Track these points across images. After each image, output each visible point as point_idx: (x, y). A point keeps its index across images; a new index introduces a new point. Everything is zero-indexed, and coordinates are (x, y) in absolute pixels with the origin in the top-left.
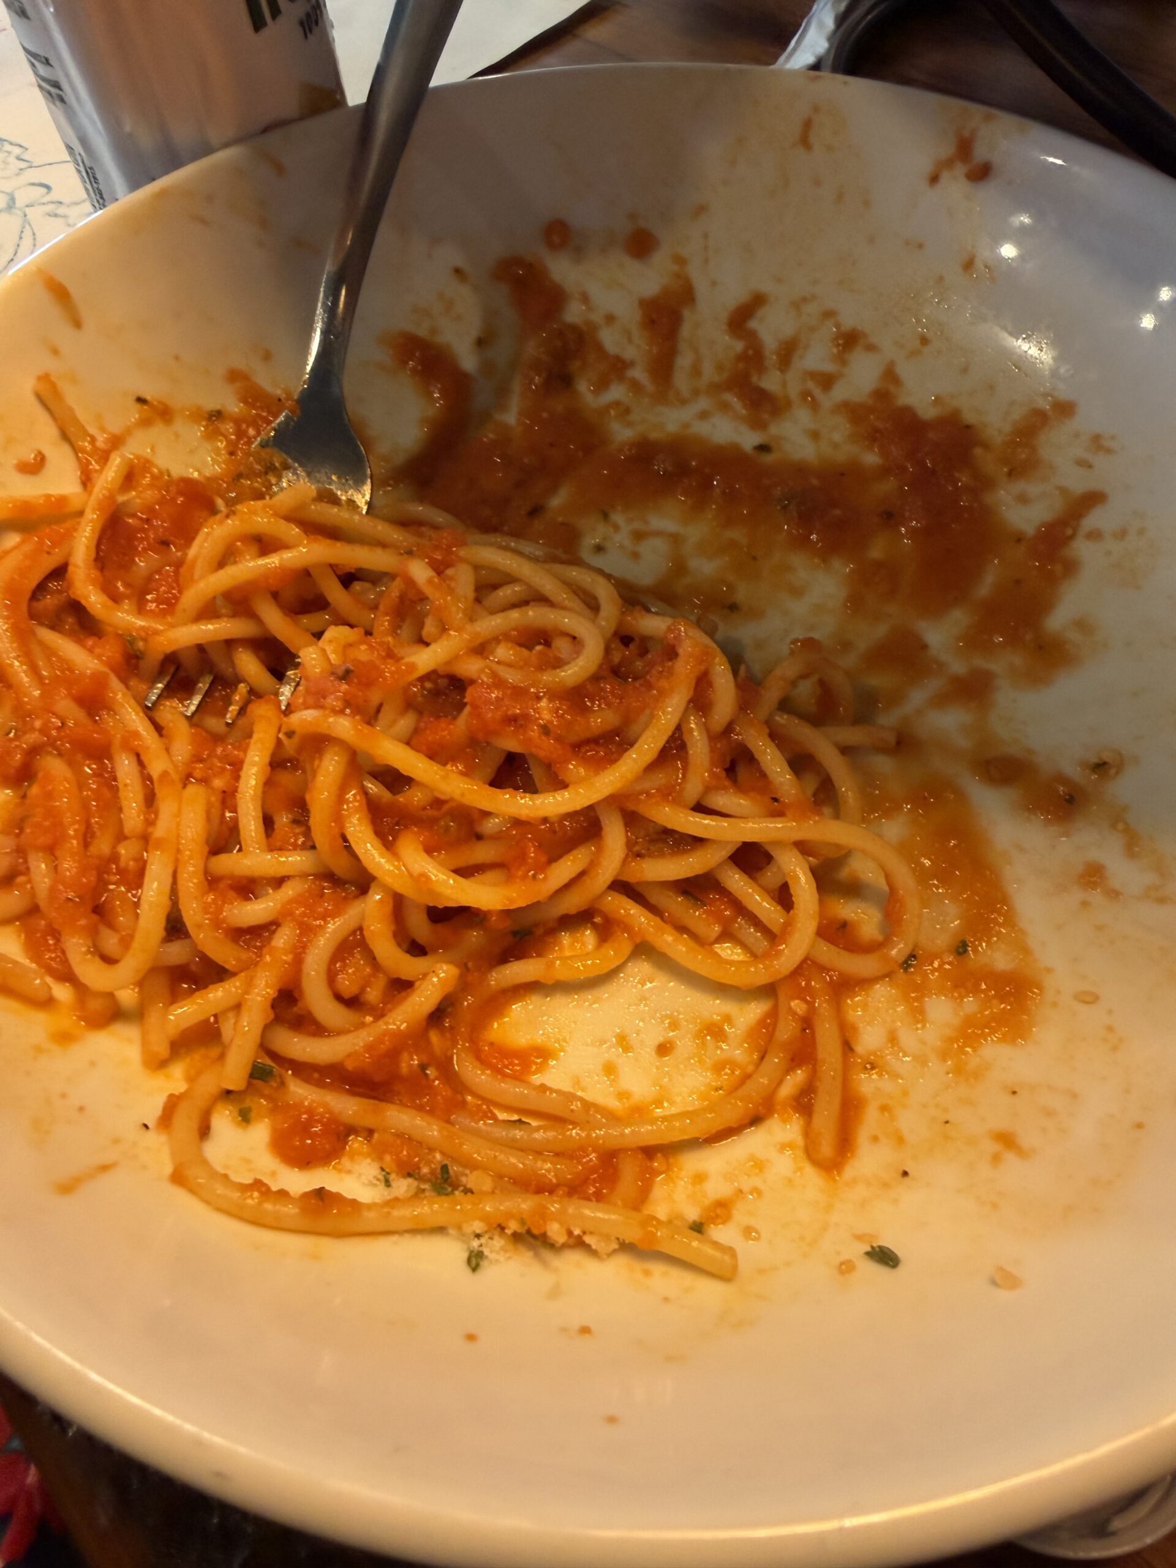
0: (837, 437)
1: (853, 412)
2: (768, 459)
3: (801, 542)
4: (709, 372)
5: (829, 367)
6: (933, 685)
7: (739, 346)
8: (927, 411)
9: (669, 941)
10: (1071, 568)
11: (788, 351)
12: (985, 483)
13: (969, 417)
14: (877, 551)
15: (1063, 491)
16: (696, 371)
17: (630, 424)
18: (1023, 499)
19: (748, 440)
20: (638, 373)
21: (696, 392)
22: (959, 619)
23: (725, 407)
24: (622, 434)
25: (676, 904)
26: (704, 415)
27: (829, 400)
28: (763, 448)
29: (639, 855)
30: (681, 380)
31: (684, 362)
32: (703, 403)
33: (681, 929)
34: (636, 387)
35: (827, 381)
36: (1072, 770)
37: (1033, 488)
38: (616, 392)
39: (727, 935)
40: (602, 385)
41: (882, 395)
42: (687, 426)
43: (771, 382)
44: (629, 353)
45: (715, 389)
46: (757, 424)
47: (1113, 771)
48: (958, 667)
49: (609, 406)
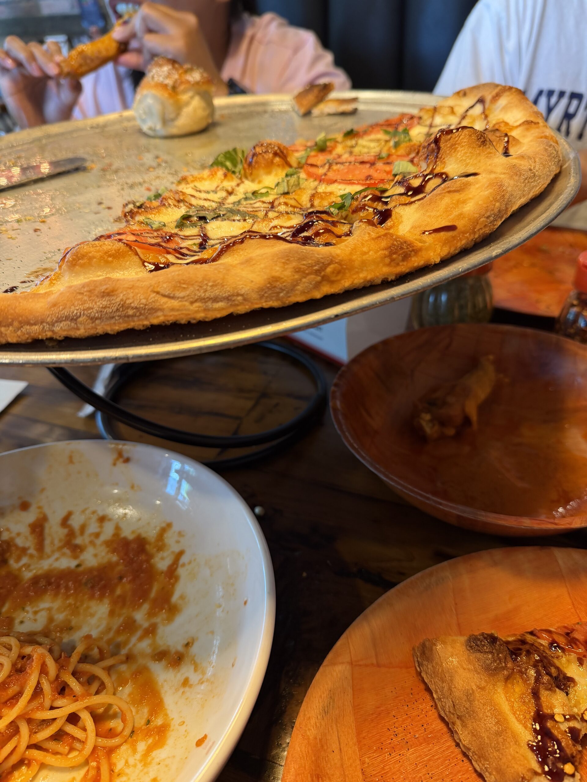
0: (103, 554)
1: (108, 543)
2: (81, 569)
3: (92, 597)
4: (57, 543)
5: (97, 530)
6: (139, 633)
7: (66, 531)
8: (131, 537)
9: (49, 759)
10: (177, 579)
11: (83, 528)
12: (150, 556)
13: (144, 535)
14: (118, 591)
15: (173, 552)
16: (52, 543)
17: (30, 571)
18: (163, 559)
19: (73, 564)
20: (32, 551)
21: (53, 552)
22: (146, 607)
23: (64, 554)
24: (28, 575)
25: (52, 745)
26: (57, 559)
27: (99, 542)
28: (78, 566)
29: (36, 733)
30: (48, 549)
31: (47, 542)
32: (57, 555)
33: (56, 753)
34: (31, 556)
35: (97, 535)
36: (180, 648)
37: (165, 554)
38: (25, 560)
39: (72, 749)
40: (18, 559)
41: (116, 535)
42: (51, 565)
43: (78, 541)
44: (27, 544)
45: (60, 548)
46: (76, 557)
47: (191, 645)
48: (146, 625)
49: (22, 567)
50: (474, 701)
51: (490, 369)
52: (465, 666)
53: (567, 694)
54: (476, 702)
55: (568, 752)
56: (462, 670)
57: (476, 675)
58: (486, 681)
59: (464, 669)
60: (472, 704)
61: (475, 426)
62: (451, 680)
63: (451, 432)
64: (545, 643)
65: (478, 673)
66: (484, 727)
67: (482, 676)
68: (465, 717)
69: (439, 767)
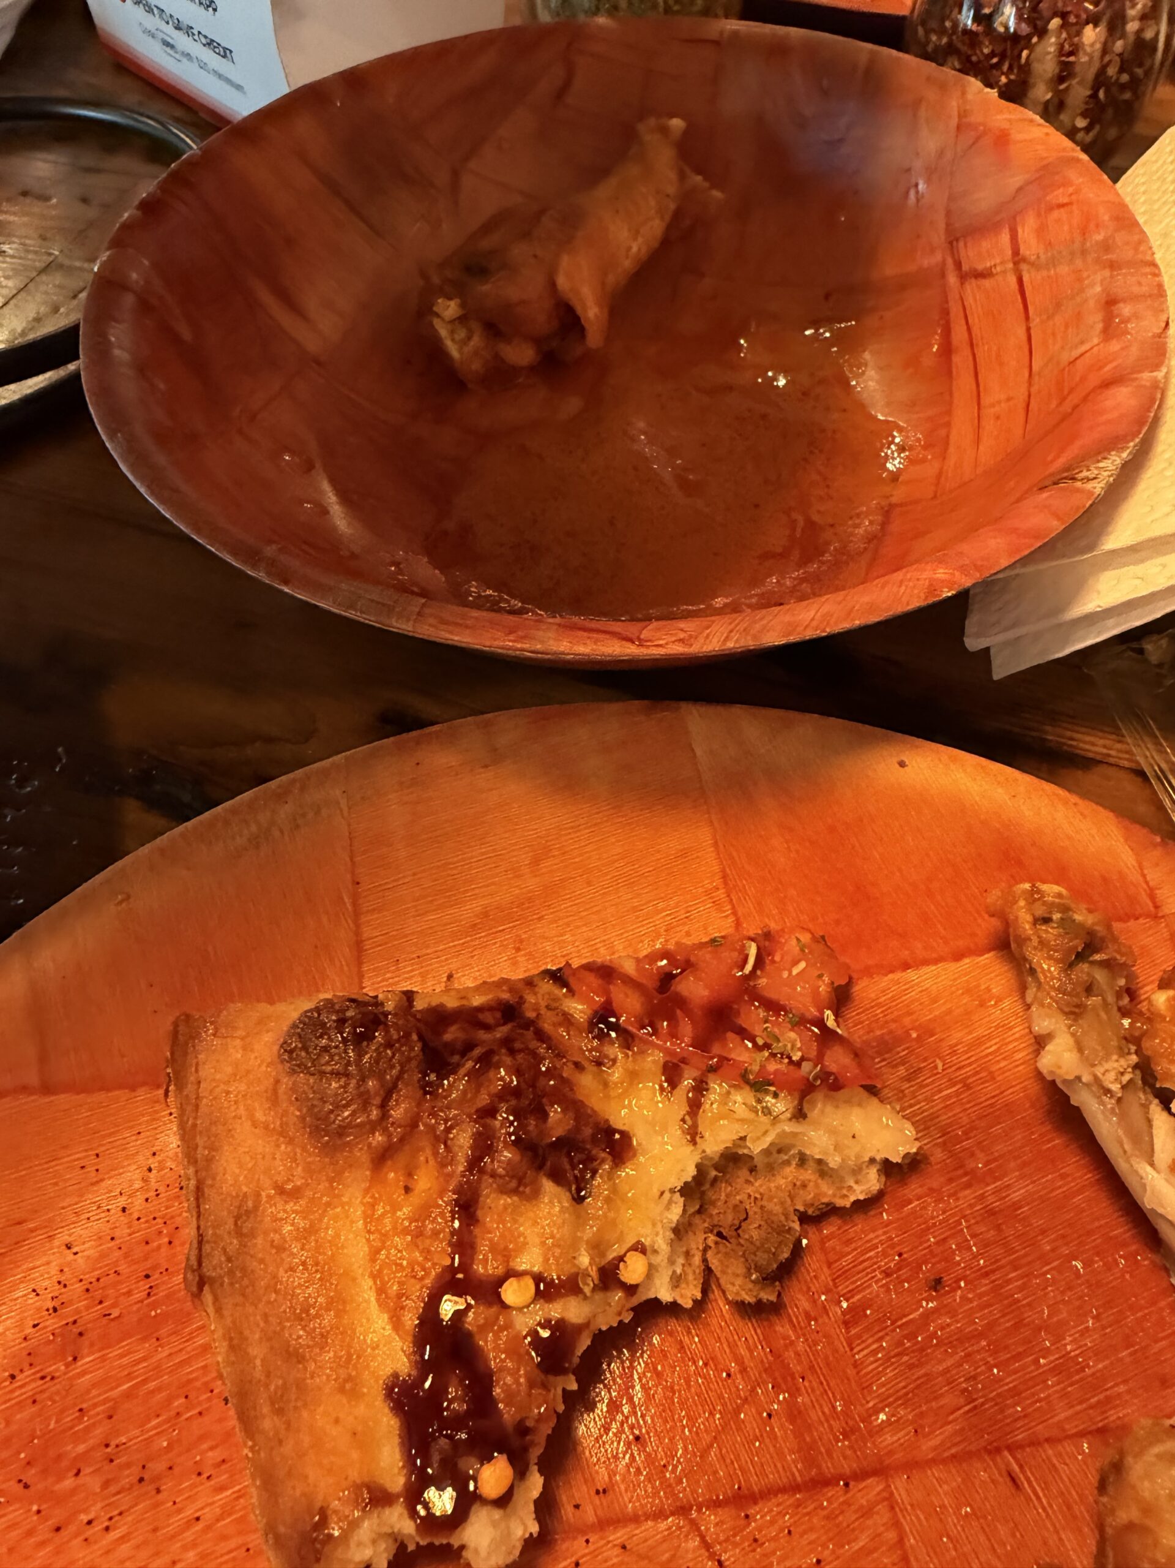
50: (252, 1234)
51: (664, 158)
52: (260, 1116)
53: (579, 1200)
54: (259, 1241)
55: (508, 1413)
56: (248, 1125)
57: (283, 1147)
58: (309, 1170)
59: (255, 1125)
60: (245, 1246)
61: (594, 338)
62: (209, 1160)
63: (521, 354)
64: (579, 1009)
65: (291, 1141)
66: (262, 1324)
67: (298, 1151)
68: (222, 1285)
69: (149, 1421)
